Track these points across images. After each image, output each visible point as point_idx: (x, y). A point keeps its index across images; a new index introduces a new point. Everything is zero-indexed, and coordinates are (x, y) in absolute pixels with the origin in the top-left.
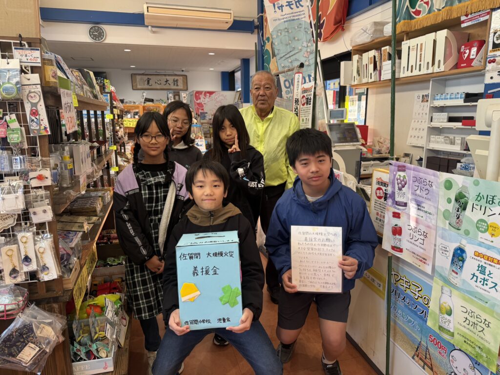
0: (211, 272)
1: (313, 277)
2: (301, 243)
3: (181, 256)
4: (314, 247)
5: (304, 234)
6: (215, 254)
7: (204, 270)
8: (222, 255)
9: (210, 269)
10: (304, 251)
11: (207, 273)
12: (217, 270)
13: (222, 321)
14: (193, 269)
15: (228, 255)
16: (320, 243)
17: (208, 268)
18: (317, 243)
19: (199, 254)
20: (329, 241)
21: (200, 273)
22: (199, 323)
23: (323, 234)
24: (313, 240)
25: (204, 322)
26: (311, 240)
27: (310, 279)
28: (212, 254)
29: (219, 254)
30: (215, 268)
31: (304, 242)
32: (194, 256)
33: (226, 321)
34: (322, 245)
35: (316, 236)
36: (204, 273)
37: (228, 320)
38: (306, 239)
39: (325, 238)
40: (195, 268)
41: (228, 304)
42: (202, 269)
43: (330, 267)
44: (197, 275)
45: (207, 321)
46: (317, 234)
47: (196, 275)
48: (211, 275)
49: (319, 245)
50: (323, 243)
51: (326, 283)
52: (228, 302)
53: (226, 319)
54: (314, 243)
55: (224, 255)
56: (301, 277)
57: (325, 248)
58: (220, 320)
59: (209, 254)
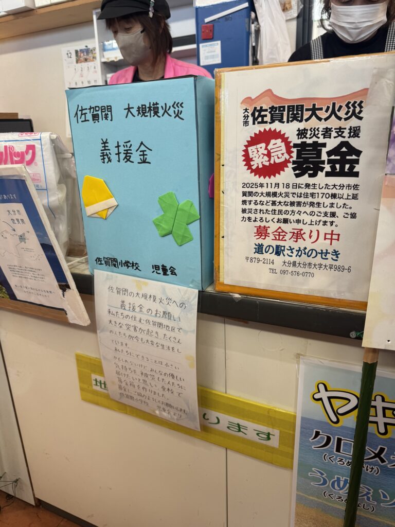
0: (136, 157)
1: (142, 386)
2: (114, 310)
3: (77, 114)
4: (139, 325)
5: (118, 292)
6: (142, 111)
7: (122, 149)
8: (156, 113)
9: (134, 148)
10: (121, 330)
11: (128, 158)
12: (148, 152)
13: (161, 271)
14: (100, 147)
15: (171, 112)
16: (151, 319)
17: (129, 144)
18: (144, 317)
19: (109, 108)
20: (170, 318)
21: (114, 158)
22: (120, 266)
23: (158, 300)
24: (137, 309)
25: (128, 267)
26: (134, 309)
27: (136, 387)
28: (136, 109)
29: (150, 108)
30: (143, 148)
31: (120, 311)
32: (99, 113)
33: (169, 272)
34: (154, 323)
35: (142, 301)
36: (122, 156)
37: (173, 273)
38: (123, 306)
39: (161, 310)
40: (105, 143)
41: (171, 236)
42: (118, 146)
43: (173, 376)
44: (110, 160)
45: (133, 266)
46: (145, 296)
47: (106, 160)
48: (136, 163)
49: (148, 321)
50: (158, 320)
51: (167, 404)
52: (170, 233)
53: (168, 268)
54: (138, 316)
55: (161, 112)
56: (120, 381)
57: (162, 331)
58: (156, 267)
59: (129, 109)
